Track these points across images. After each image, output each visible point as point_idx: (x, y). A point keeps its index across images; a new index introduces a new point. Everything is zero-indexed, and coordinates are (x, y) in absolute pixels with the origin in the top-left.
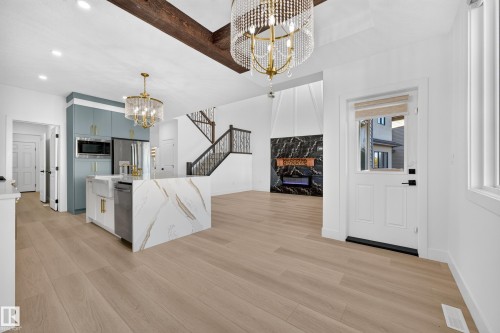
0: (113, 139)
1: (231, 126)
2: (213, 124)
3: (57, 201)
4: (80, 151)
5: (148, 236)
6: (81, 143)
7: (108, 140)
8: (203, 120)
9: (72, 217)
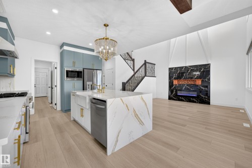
0: (84, 69)
1: (145, 61)
2: (133, 60)
3: (56, 104)
4: (67, 76)
5: (117, 141)
6: (67, 72)
7: (81, 70)
8: (129, 58)
9: (63, 114)
